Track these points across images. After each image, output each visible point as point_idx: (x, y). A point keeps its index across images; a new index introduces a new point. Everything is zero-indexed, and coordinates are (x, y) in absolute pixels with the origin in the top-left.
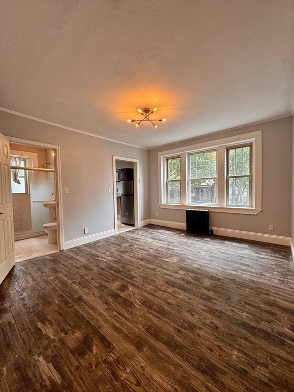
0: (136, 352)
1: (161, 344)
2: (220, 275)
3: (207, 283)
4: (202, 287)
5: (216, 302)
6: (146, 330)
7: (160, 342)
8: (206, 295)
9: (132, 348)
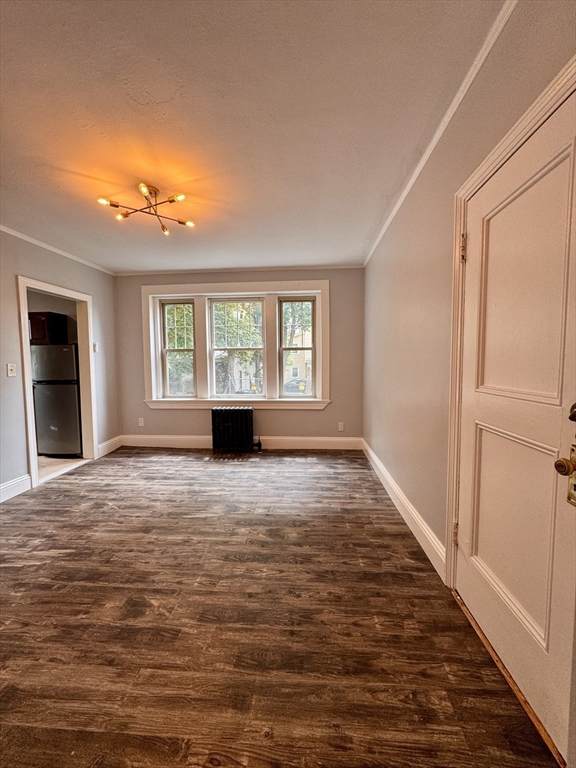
0: (240, 717)
1: (275, 672)
2: (304, 516)
3: (293, 534)
4: (290, 544)
5: (320, 560)
6: (235, 666)
7: (272, 669)
8: (301, 555)
9: (228, 716)
